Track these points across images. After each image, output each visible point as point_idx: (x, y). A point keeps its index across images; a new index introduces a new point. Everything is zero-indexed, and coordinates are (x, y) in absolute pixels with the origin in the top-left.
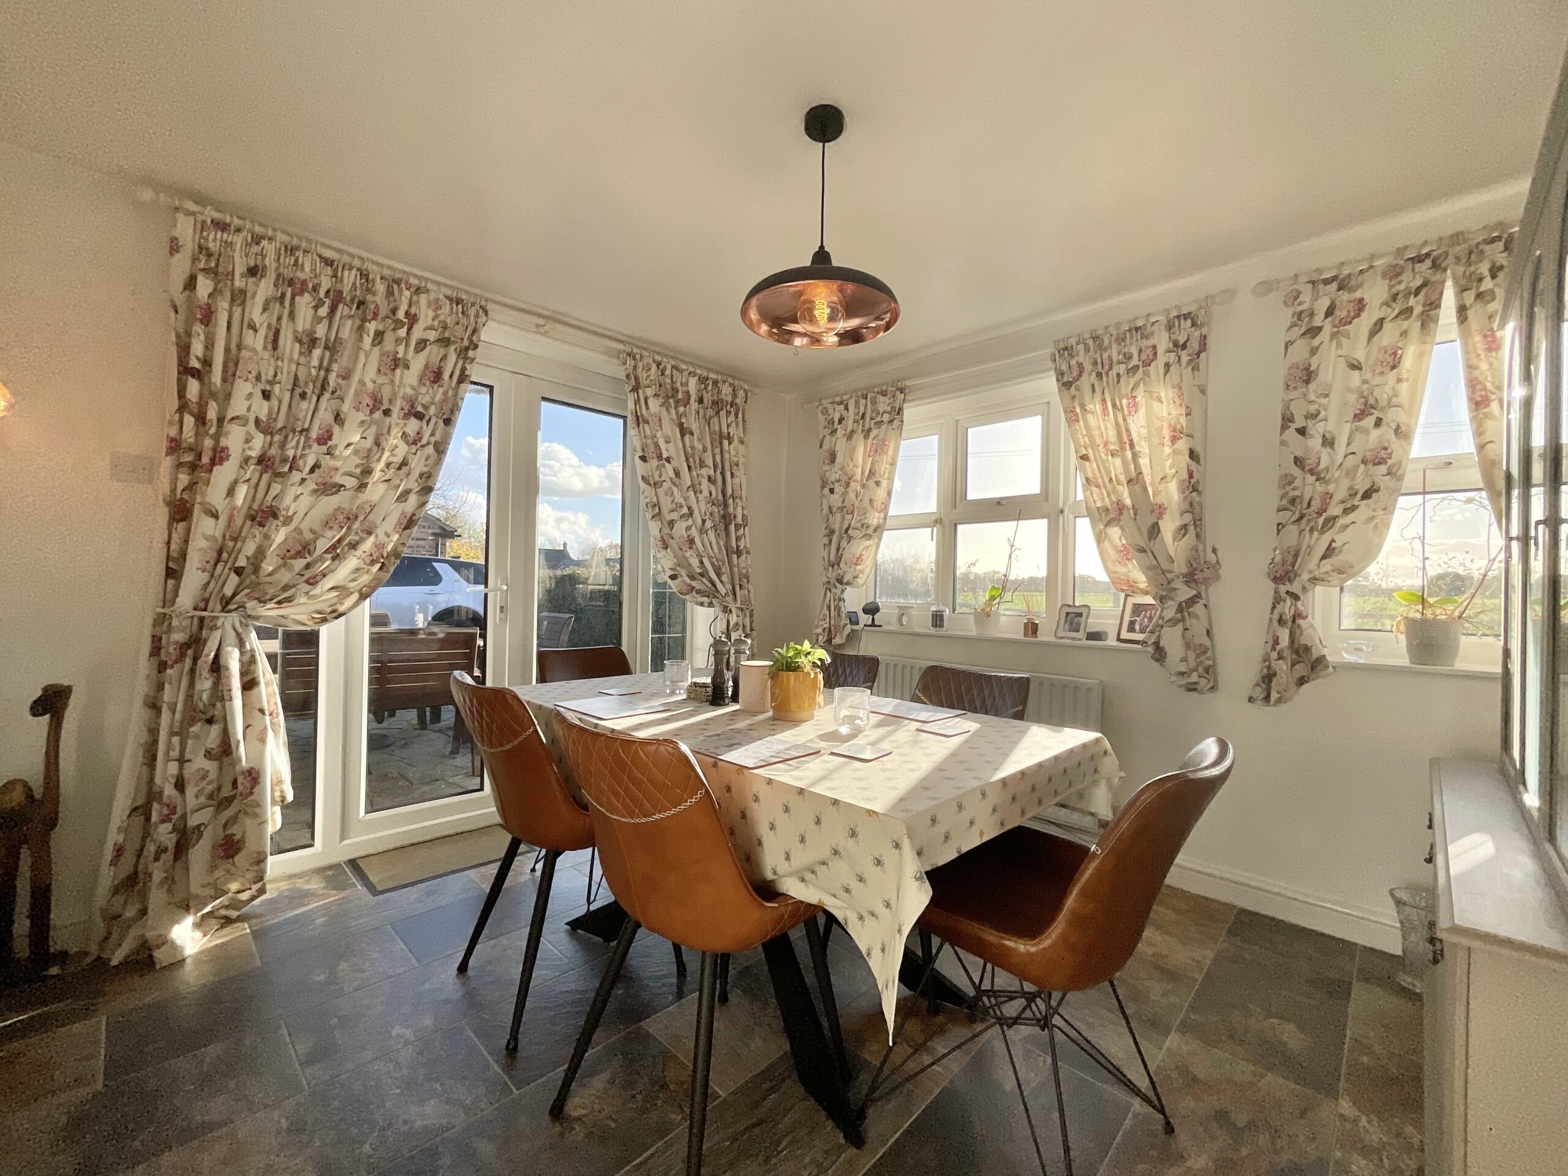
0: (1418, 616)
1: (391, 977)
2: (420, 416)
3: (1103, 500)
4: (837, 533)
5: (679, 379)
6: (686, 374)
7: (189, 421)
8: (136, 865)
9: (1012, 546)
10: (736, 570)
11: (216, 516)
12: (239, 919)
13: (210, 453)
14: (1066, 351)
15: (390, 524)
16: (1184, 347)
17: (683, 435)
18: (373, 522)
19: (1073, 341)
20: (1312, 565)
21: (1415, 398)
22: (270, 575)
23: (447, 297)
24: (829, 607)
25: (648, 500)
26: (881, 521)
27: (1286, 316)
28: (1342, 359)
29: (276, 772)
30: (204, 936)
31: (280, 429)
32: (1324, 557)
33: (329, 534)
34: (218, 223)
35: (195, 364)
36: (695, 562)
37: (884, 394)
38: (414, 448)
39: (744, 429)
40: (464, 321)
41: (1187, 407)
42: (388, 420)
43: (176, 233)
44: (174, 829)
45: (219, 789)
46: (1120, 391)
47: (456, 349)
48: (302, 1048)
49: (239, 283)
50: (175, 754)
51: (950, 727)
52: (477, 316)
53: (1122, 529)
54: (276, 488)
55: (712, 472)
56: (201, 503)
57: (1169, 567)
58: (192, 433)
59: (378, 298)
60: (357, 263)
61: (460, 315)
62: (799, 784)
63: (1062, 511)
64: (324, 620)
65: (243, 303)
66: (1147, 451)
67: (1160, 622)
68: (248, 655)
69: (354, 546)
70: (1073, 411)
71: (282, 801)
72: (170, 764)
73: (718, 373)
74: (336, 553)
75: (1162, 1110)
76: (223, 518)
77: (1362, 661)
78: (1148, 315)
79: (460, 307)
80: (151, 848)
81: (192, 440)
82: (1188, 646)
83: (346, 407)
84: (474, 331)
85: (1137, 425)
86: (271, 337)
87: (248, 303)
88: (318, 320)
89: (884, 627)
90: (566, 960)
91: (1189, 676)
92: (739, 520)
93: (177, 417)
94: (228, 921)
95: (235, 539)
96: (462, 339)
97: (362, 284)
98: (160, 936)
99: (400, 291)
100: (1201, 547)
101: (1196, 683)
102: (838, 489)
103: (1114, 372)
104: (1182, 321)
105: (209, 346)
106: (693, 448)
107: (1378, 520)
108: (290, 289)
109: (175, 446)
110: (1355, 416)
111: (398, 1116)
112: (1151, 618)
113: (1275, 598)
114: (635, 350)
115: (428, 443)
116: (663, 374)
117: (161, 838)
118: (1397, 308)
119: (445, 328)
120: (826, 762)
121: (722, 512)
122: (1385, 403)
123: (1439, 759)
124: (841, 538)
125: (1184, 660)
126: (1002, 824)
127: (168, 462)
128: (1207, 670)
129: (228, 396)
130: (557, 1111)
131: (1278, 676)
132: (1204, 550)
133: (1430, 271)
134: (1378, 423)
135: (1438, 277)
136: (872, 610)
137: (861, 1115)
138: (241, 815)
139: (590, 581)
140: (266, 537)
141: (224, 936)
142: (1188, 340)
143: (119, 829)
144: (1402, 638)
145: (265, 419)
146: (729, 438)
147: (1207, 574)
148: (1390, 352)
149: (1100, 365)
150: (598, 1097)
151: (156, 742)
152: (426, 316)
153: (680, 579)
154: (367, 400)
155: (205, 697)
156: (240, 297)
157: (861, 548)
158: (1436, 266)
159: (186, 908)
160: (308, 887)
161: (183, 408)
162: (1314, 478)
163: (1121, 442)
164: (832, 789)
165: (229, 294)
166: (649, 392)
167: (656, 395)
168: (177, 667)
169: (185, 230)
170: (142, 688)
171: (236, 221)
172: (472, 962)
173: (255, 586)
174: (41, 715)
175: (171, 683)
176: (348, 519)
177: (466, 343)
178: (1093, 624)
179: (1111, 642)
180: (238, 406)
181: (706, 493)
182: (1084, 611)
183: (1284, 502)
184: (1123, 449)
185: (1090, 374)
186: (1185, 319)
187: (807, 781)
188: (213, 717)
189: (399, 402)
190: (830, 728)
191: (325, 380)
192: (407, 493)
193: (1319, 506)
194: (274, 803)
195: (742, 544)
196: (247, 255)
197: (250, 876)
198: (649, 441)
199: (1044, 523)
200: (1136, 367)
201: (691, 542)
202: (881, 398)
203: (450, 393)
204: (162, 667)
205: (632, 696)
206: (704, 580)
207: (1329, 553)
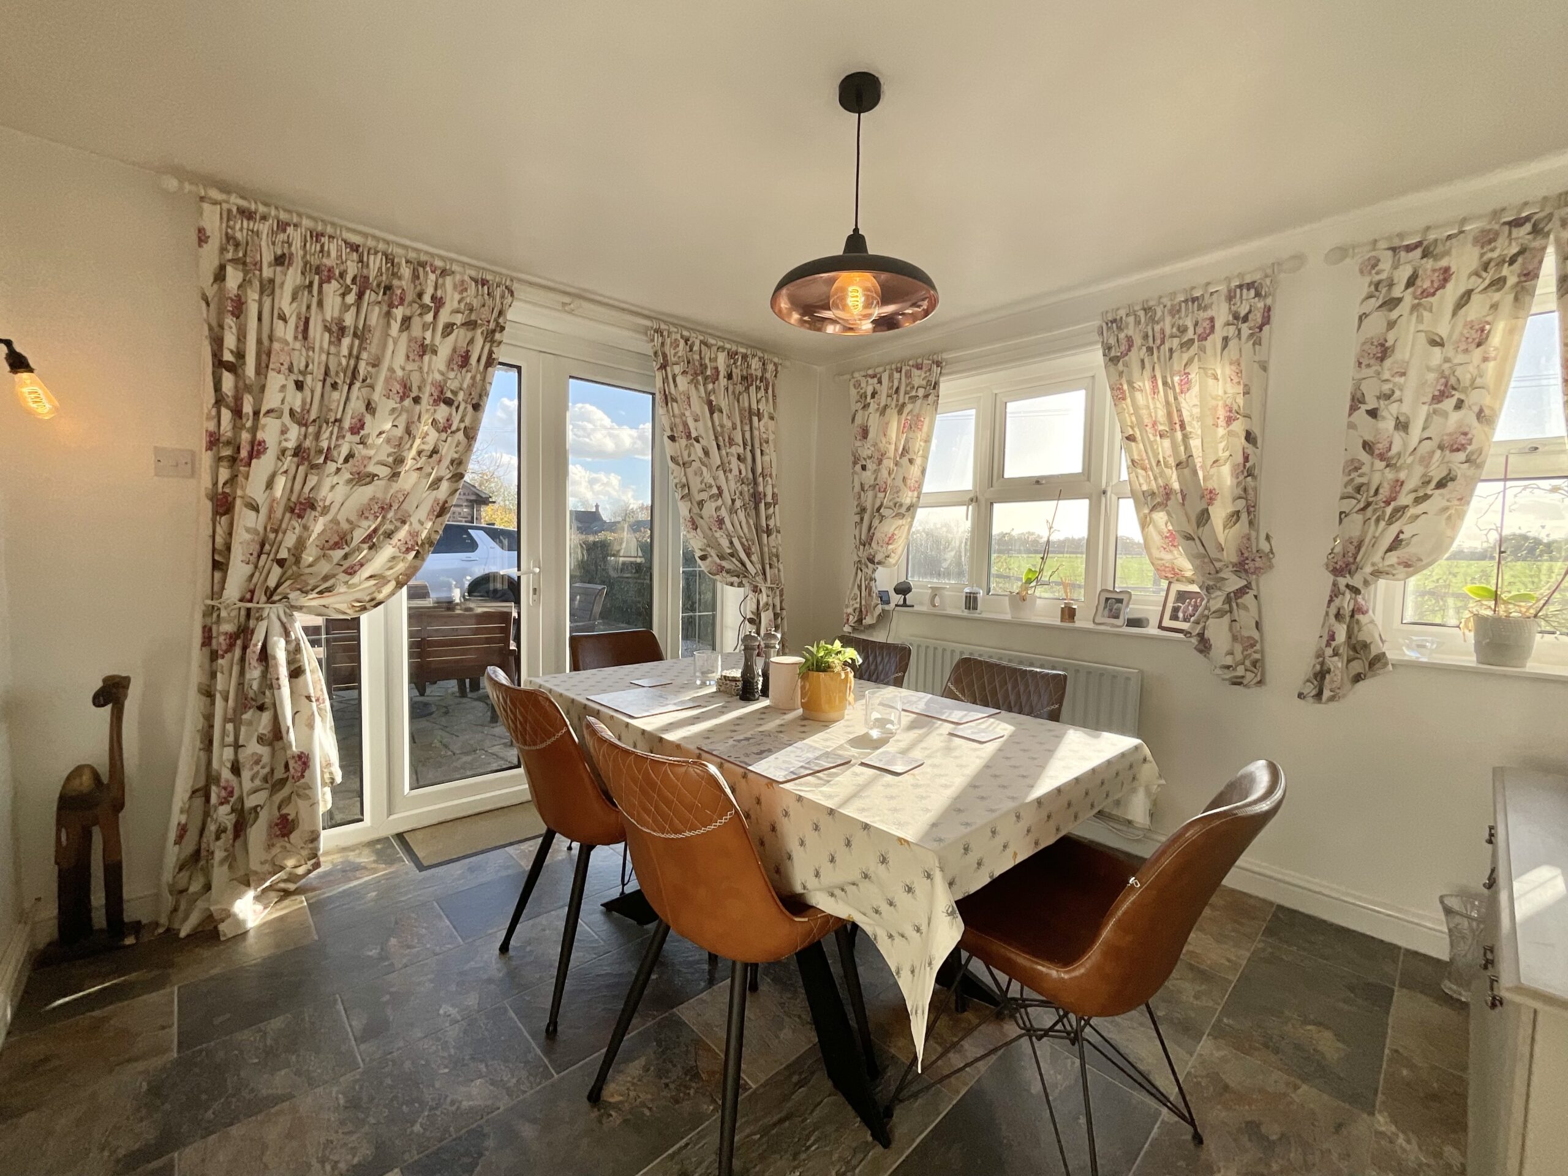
0: (1490, 613)
1: (436, 954)
2: (449, 402)
3: (1149, 483)
4: (869, 511)
5: (707, 354)
6: (714, 349)
7: (226, 415)
8: (199, 843)
9: (1051, 528)
10: (766, 549)
11: (256, 509)
12: (297, 892)
13: (248, 448)
14: (1115, 323)
15: (422, 513)
16: (1245, 319)
17: (712, 413)
18: (406, 511)
19: (1122, 313)
20: (1377, 558)
21: (1502, 377)
22: (310, 566)
23: (472, 278)
24: (860, 587)
25: (676, 481)
26: (915, 500)
27: (1363, 286)
28: (1423, 334)
29: (326, 757)
30: (265, 908)
31: (314, 421)
32: (1390, 549)
33: (365, 524)
34: (243, 212)
35: (228, 357)
36: (725, 543)
37: (919, 367)
38: (444, 436)
39: (774, 403)
40: (489, 302)
41: (1245, 385)
42: (418, 407)
43: (203, 224)
44: (233, 810)
45: (272, 771)
46: (1172, 367)
47: (482, 333)
48: (358, 1023)
49: (267, 273)
50: (230, 739)
51: (983, 731)
52: (503, 297)
53: (1169, 514)
54: (313, 480)
55: (741, 450)
56: (242, 497)
57: (1219, 556)
58: (230, 427)
59: (404, 283)
60: (381, 246)
61: (486, 296)
62: (830, 804)
63: (1104, 492)
64: (364, 609)
65: (273, 293)
66: (1199, 432)
67: (1206, 612)
68: (294, 644)
69: (389, 535)
70: (1120, 389)
71: (332, 783)
72: (226, 749)
73: (748, 346)
74: (372, 542)
75: (1192, 1123)
76: (264, 511)
77: (1424, 660)
78: (1208, 284)
79: (486, 288)
80: (212, 828)
81: (229, 434)
82: (1235, 638)
83: (376, 397)
84: (500, 313)
85: (1190, 404)
86: (301, 328)
87: (277, 291)
88: (346, 308)
89: (916, 608)
90: (602, 943)
91: (1235, 669)
92: (769, 499)
93: (214, 412)
94: (286, 894)
95: (276, 531)
96: (489, 322)
97: (387, 269)
98: (224, 910)
99: (426, 273)
100: (1253, 534)
101: (1243, 677)
102: (871, 466)
103: (1167, 346)
104: (1245, 291)
105: (241, 338)
106: (722, 426)
107: (1452, 511)
108: (317, 277)
109: (214, 441)
110: (1434, 398)
111: (447, 1096)
112: (1196, 608)
113: (1332, 591)
114: (663, 326)
115: (458, 430)
116: (691, 350)
117: (220, 819)
118: (1488, 277)
119: (471, 310)
120: (856, 775)
121: (752, 491)
122: (1467, 383)
123: (1502, 769)
124: (872, 517)
125: (1231, 653)
126: (1036, 843)
127: (206, 459)
128: (1254, 663)
129: (263, 388)
130: (595, 1097)
131: (1332, 674)
132: (1257, 538)
133: (1530, 237)
134: (1459, 406)
135: (1537, 244)
136: (903, 589)
137: (889, 1113)
138: (294, 797)
139: (622, 553)
140: (305, 528)
141: (282, 909)
142: (1250, 312)
143: (182, 812)
144: (1471, 636)
145: (299, 410)
146: (759, 415)
147: (1259, 563)
148: (1477, 327)
149: (1151, 339)
150: (633, 1084)
151: (212, 726)
152: (452, 299)
153: (709, 559)
154: (397, 387)
155: (255, 686)
156: (268, 288)
157: (894, 527)
158: (1536, 231)
159: (247, 882)
160: (358, 860)
161: (219, 402)
162: (1384, 464)
163: (1171, 423)
164: (863, 810)
165: (258, 283)
166: (677, 369)
167: (684, 372)
168: (228, 656)
169: (211, 219)
170: (196, 675)
171: (262, 209)
172: (512, 942)
173: (297, 577)
174: (103, 706)
175: (222, 673)
176: (383, 508)
177: (492, 325)
178: (1132, 610)
179: (1152, 630)
180: (272, 399)
181: (736, 472)
182: (1125, 597)
183: (1350, 489)
184: (1173, 430)
185: (1140, 349)
186: (1248, 290)
187: (836, 799)
188: (263, 704)
189: (428, 389)
190: (861, 731)
191: (355, 370)
192: (439, 480)
193: (1387, 494)
194: (324, 784)
195: (772, 523)
196: (274, 243)
197: (305, 853)
198: (678, 420)
199: (1085, 503)
200: (1192, 341)
201: (721, 522)
202: (915, 372)
203: (478, 377)
204: (214, 656)
205: (663, 689)
206: (734, 560)
207: (1396, 544)
